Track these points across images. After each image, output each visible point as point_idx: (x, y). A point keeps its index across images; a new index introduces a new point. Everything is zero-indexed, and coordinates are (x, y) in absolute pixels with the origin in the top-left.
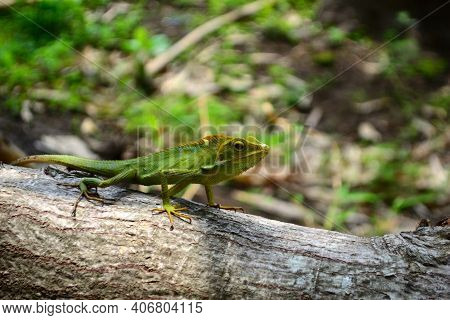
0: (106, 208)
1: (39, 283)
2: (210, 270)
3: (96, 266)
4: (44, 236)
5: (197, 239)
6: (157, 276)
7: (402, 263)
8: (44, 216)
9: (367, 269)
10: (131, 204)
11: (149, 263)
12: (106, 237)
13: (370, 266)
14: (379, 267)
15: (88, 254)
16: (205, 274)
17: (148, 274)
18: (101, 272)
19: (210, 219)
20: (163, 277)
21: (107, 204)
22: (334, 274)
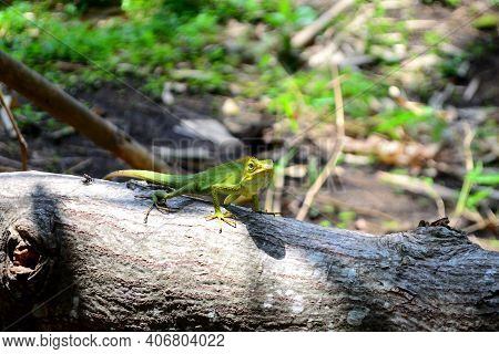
0: (171, 216)
1: (119, 276)
2: (247, 264)
3: (161, 262)
4: (122, 239)
5: (239, 239)
6: (207, 270)
7: (397, 257)
8: (123, 223)
9: (369, 262)
10: (191, 212)
11: (201, 259)
12: (168, 239)
13: (372, 260)
14: (378, 261)
15: (155, 253)
16: (243, 268)
17: (201, 268)
18: (164, 267)
19: (253, 223)
20: (212, 270)
21: (172, 212)
22: (343, 267)
